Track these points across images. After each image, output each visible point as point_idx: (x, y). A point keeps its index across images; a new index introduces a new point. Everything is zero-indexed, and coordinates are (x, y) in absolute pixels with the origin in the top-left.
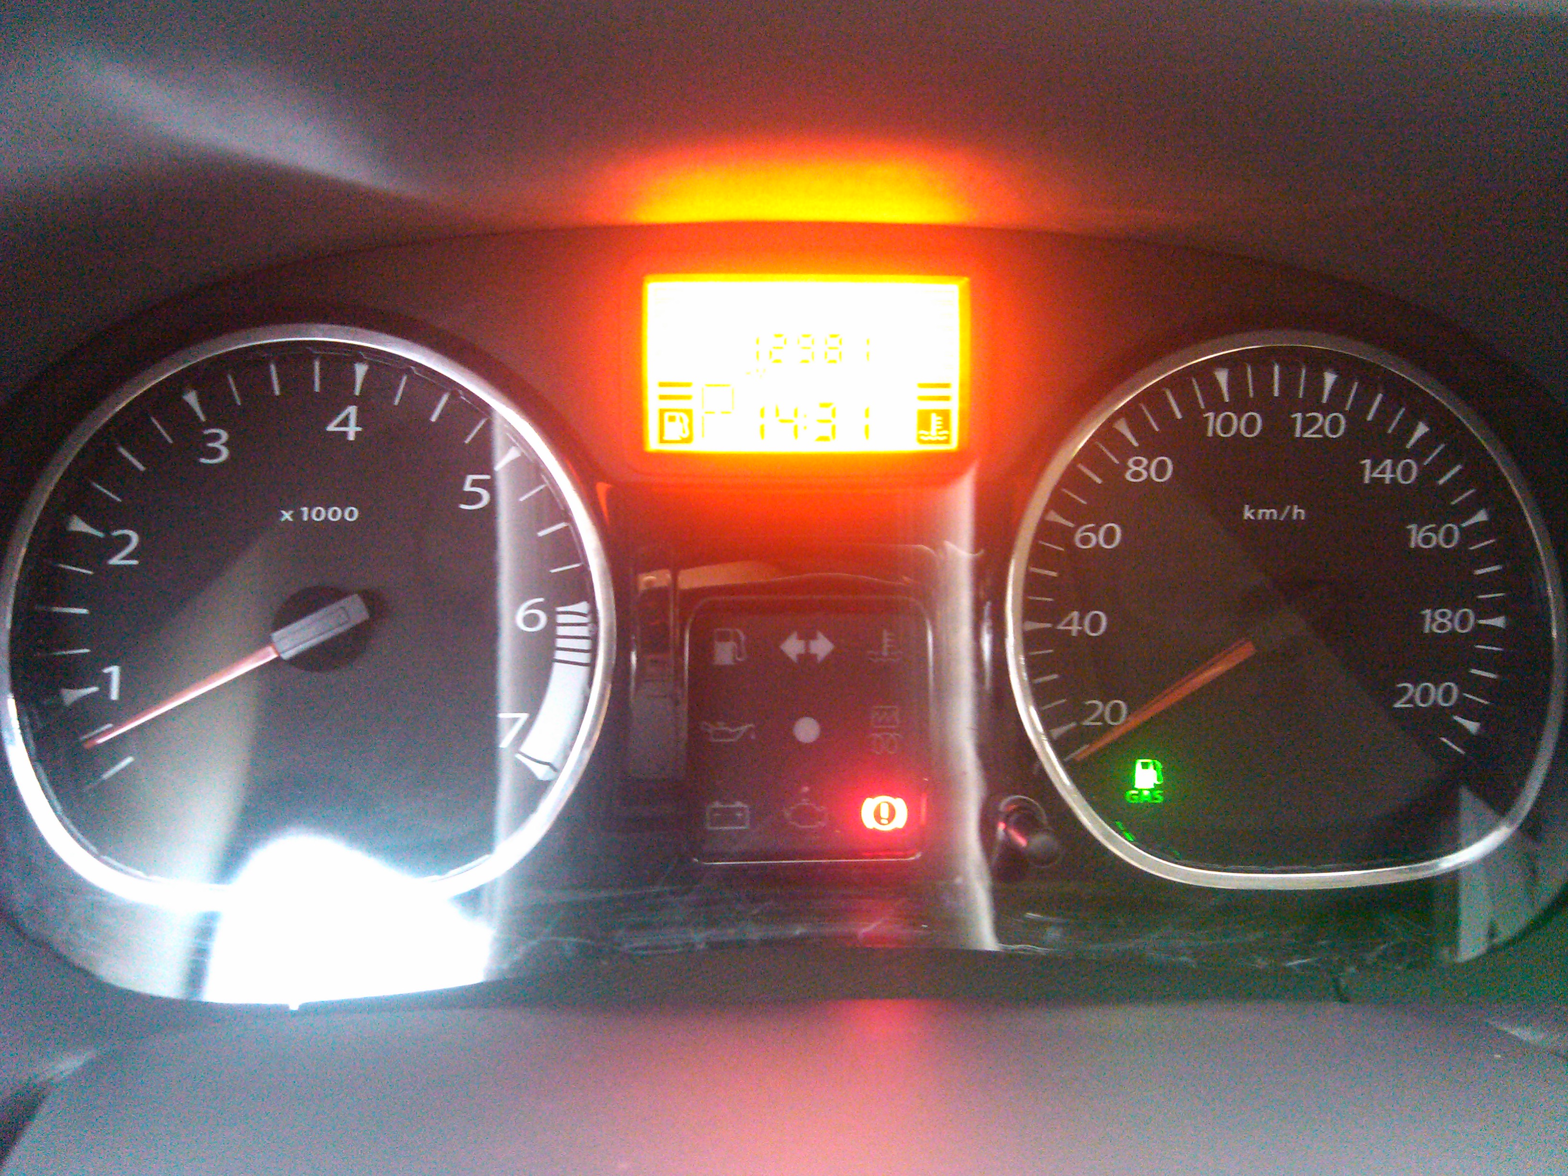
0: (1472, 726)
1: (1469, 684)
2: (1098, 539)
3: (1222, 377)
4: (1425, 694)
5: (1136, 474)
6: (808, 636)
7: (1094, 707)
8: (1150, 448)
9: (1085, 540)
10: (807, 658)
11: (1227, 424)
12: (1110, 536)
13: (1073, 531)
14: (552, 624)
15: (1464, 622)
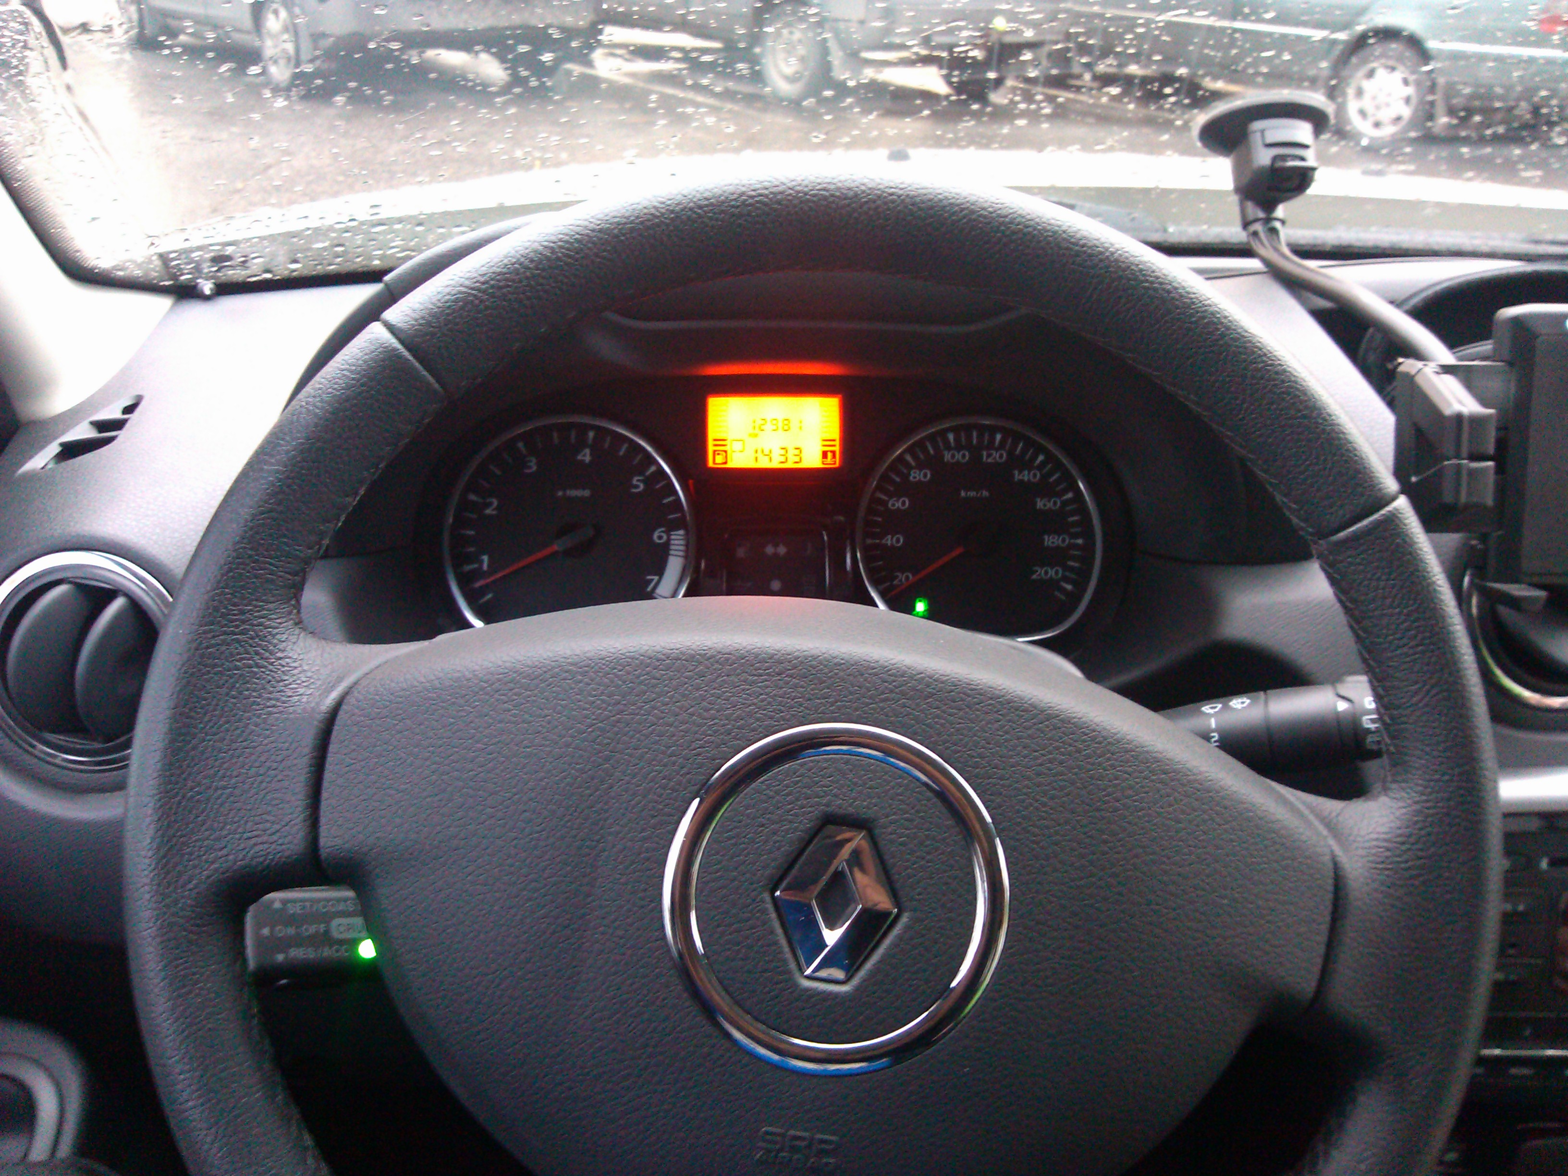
0: (1069, 587)
1: (1066, 568)
2: (898, 504)
3: (951, 437)
4: (1046, 573)
5: (915, 478)
6: (776, 545)
7: (897, 576)
8: (920, 466)
9: (893, 505)
10: (776, 555)
11: (953, 456)
12: (904, 503)
13: (888, 501)
14: (669, 540)
15: (1064, 541)
